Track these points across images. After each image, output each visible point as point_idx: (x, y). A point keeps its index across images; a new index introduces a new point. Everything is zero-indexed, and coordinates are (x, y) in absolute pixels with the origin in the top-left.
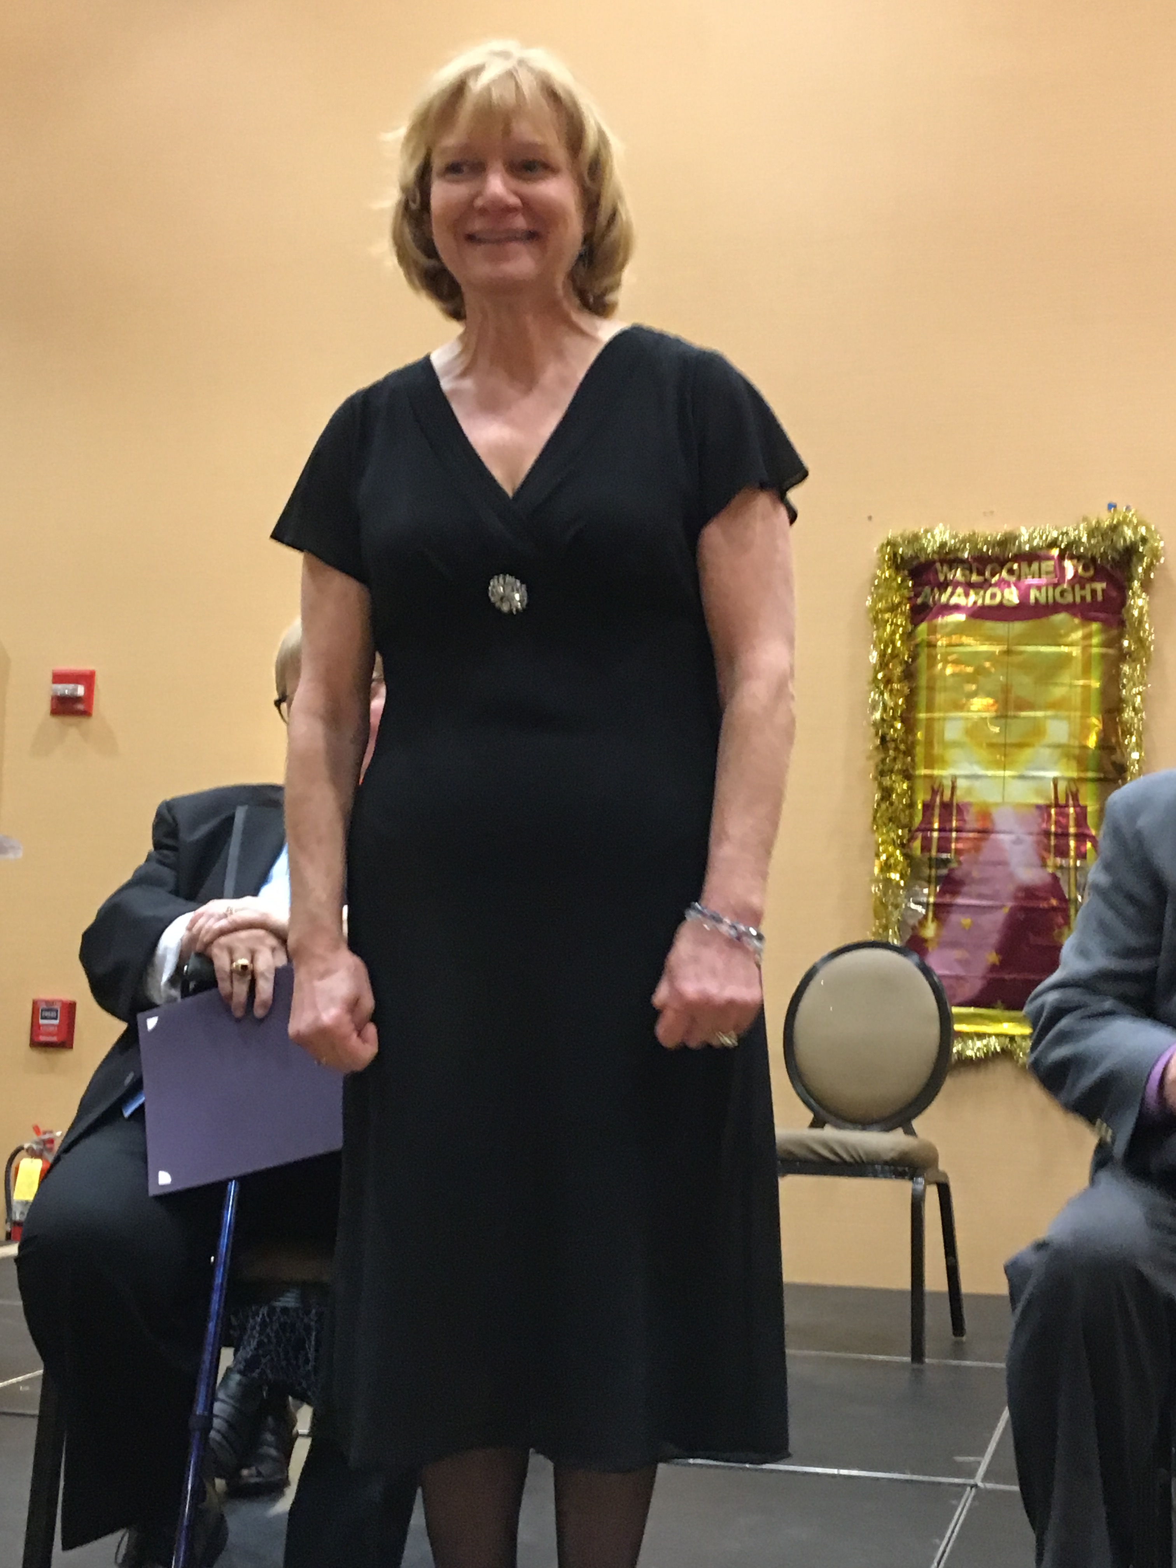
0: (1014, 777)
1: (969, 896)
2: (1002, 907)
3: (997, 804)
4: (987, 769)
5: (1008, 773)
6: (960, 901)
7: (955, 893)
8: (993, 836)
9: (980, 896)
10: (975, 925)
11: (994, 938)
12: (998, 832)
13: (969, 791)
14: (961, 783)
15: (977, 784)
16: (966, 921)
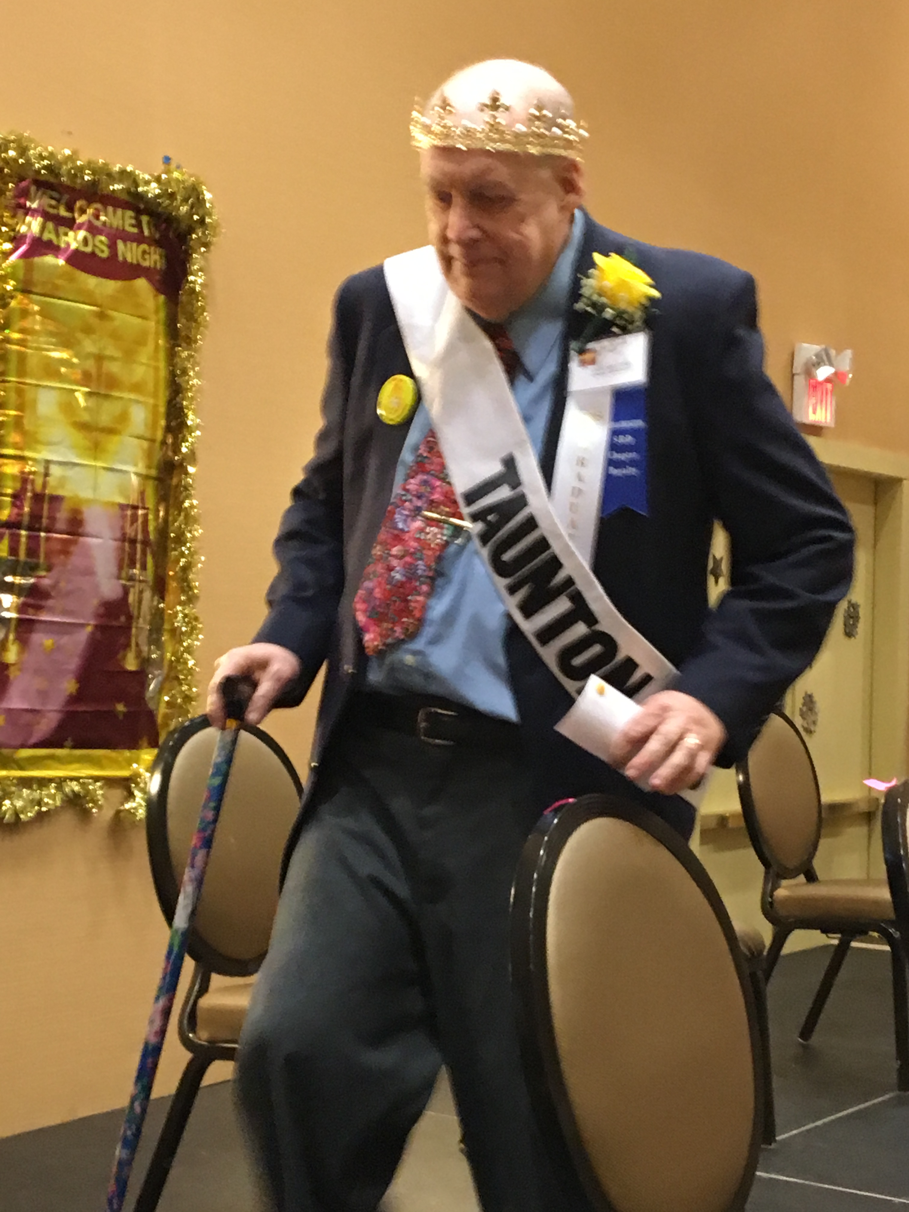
0: (105, 469)
1: (51, 610)
2: (83, 626)
3: (88, 501)
4: (79, 456)
5: (99, 464)
6: (44, 617)
7: (38, 608)
8: (82, 539)
9: (65, 612)
10: (57, 648)
11: (74, 664)
12: (87, 535)
13: (63, 481)
14: (55, 470)
15: (70, 473)
16: (48, 642)
